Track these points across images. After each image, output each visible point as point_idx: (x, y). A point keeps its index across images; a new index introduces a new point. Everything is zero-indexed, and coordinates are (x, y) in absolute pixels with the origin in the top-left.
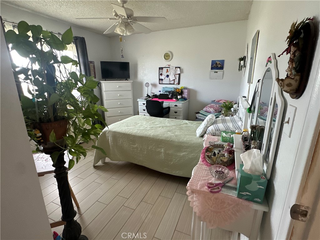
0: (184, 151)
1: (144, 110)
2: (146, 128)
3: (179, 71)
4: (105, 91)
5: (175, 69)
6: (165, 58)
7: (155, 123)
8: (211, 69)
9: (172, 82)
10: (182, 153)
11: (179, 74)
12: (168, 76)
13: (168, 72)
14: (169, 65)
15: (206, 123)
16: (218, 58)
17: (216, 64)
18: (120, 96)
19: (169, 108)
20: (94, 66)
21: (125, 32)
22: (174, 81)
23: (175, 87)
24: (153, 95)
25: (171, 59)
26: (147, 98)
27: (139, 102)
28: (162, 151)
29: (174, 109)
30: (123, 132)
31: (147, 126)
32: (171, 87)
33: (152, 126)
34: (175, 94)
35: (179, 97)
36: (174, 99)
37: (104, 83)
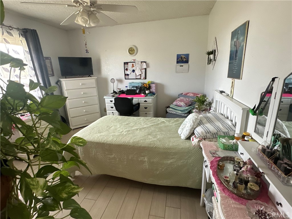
0: (172, 158)
1: (112, 108)
2: (122, 132)
3: (144, 65)
4: (66, 90)
5: (141, 64)
6: (130, 53)
7: (130, 125)
8: (177, 63)
9: (139, 77)
10: (169, 160)
11: (145, 69)
12: (134, 71)
13: (134, 67)
14: (134, 60)
15: (193, 124)
16: (183, 52)
17: (182, 58)
18: (84, 93)
19: (139, 104)
20: (51, 62)
21: (89, 22)
22: (140, 76)
23: (142, 82)
24: (120, 91)
25: (136, 53)
26: (114, 95)
27: (106, 99)
28: (146, 159)
29: (144, 104)
30: (95, 141)
31: (122, 129)
32: (138, 82)
33: (128, 129)
34: (143, 89)
35: (147, 92)
36: (142, 95)
37: (64, 81)
